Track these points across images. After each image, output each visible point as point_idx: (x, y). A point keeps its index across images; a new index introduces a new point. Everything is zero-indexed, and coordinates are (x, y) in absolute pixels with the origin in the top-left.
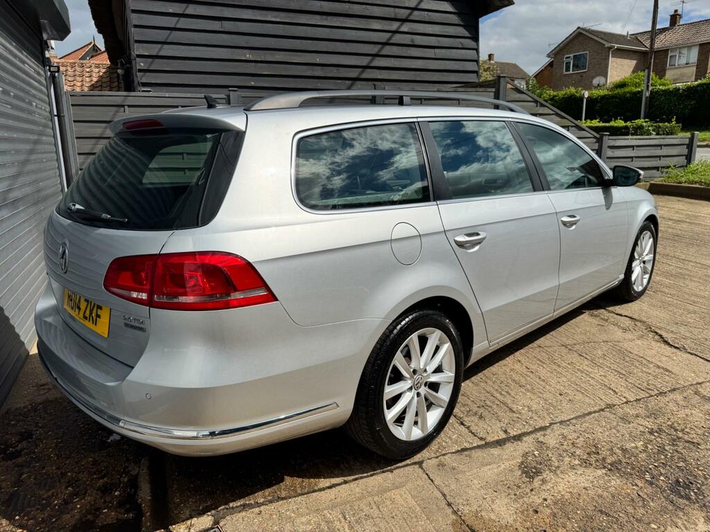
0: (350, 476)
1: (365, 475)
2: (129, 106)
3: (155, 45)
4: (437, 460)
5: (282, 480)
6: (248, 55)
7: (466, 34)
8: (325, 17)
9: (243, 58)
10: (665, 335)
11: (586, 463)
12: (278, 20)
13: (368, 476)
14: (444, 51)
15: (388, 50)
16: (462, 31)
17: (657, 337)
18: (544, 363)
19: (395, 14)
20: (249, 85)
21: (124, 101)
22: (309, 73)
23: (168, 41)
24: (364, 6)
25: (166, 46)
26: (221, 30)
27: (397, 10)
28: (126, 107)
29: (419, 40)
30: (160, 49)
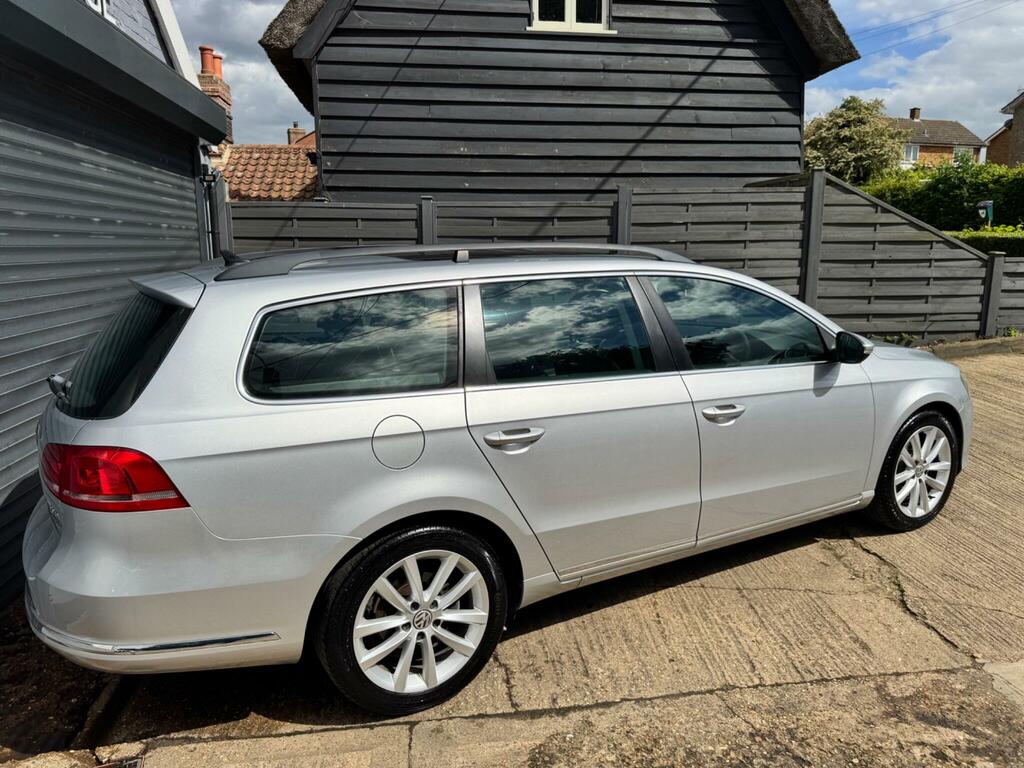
0: (317, 724)
1: (340, 727)
2: (299, 219)
3: (345, 140)
4: (439, 723)
5: (246, 715)
6: (463, 149)
7: (783, 104)
8: (569, 93)
9: (456, 153)
10: (909, 590)
11: (623, 761)
12: (503, 100)
13: (342, 729)
14: (746, 130)
15: (659, 133)
16: (777, 101)
17: (897, 593)
18: (687, 611)
19: (672, 83)
20: (462, 187)
21: (292, 213)
22: (544, 169)
23: (362, 133)
24: (626, 75)
25: (358, 140)
26: (430, 116)
27: (675, 77)
28: (295, 220)
29: (707, 117)
30: (351, 144)
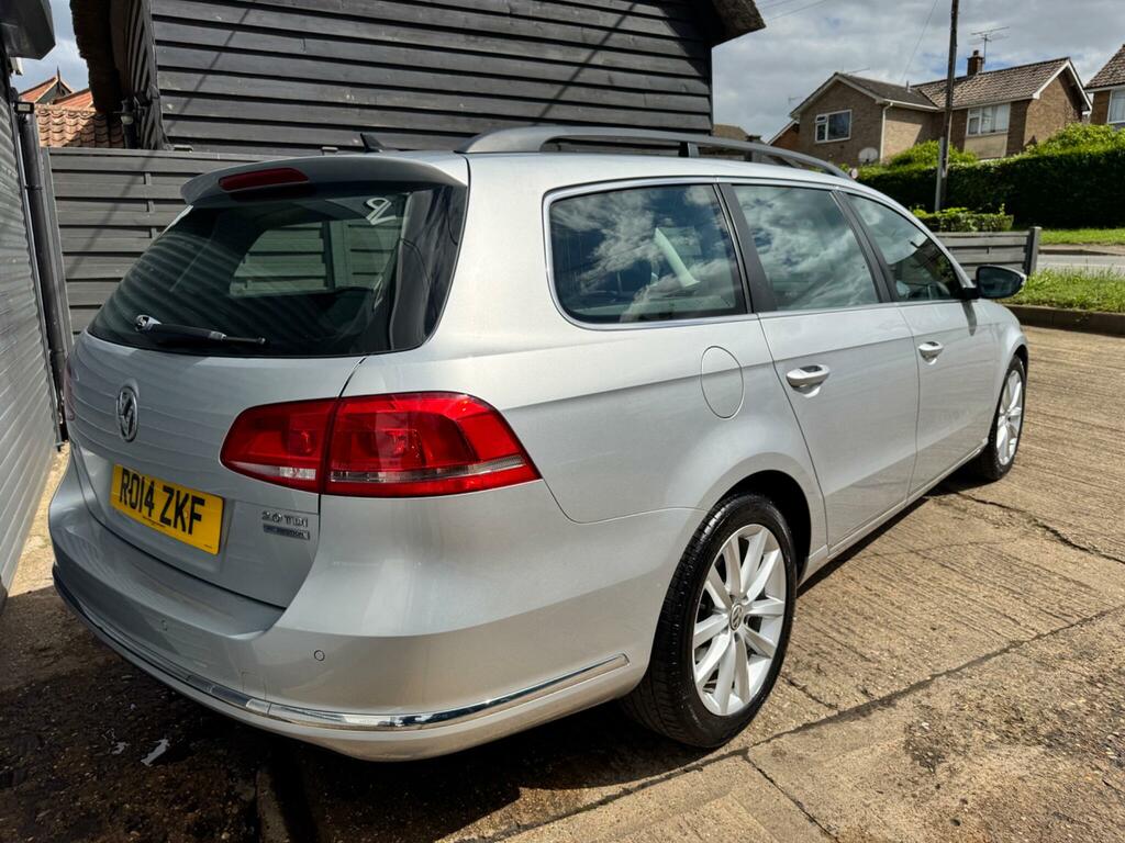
0: (631, 780)
1: (657, 777)
2: (153, 174)
3: (192, 75)
4: (769, 745)
5: (517, 796)
6: (349, 96)
7: (692, 71)
8: (472, 38)
9: (341, 101)
10: (1061, 530)
11: (1008, 737)
12: (396, 40)
14: (658, 97)
15: (572, 93)
16: (685, 67)
17: (1049, 534)
18: (891, 580)
19: (584, 37)
20: (351, 144)
21: (144, 165)
22: (448, 127)
23: (215, 68)
24: (535, 23)
25: (210, 77)
26: (305, 53)
27: (586, 31)
28: (148, 176)
29: (621, 79)
30: (201, 82)
